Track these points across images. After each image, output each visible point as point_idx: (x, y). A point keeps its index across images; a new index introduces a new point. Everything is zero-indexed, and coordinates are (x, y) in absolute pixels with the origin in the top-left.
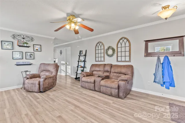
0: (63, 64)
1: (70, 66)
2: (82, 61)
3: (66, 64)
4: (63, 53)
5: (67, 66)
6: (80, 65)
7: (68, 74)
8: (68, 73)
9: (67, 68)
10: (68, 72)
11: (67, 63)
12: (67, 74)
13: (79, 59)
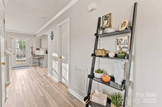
0: (55, 59)
1: (67, 65)
2: (112, 55)
3: (59, 59)
4: (54, 38)
5: (63, 64)
6: (99, 71)
7: (63, 81)
8: (65, 79)
9: (63, 68)
10: (63, 75)
11: (63, 57)
12: (61, 79)
13: (96, 48)
